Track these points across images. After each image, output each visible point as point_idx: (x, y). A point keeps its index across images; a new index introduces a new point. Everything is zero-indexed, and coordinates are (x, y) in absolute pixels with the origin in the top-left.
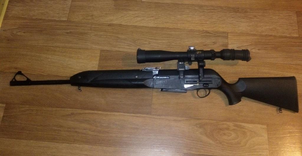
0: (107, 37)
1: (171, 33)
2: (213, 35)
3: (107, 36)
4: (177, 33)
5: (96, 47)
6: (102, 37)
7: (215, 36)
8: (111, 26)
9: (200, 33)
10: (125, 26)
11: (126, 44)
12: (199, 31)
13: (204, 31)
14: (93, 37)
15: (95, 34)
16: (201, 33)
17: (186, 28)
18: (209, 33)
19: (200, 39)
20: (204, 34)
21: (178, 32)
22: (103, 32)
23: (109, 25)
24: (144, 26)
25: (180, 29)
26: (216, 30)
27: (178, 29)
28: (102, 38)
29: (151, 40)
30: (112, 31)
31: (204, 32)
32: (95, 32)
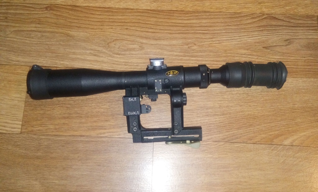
0: (42, 36)
1: (189, 22)
2: (285, 24)
3: (44, 34)
4: (204, 21)
5: (20, 59)
6: (32, 35)
7: (289, 26)
8: (51, 9)
9: (254, 20)
10: (83, 10)
11: (88, 52)
12: (252, 16)
13: (264, 15)
14: (11, 36)
15: (16, 29)
16: (257, 20)
17: (224, 10)
18: (275, 18)
19: (256, 33)
20: (264, 23)
21: (205, 19)
22: (34, 25)
23: (46, 8)
24: (129, 7)
25: (208, 12)
26: (292, 12)
27: (205, 12)
28: (32, 38)
29: (144, 41)
30: (55, 20)
31: (265, 18)
32: (17, 25)
